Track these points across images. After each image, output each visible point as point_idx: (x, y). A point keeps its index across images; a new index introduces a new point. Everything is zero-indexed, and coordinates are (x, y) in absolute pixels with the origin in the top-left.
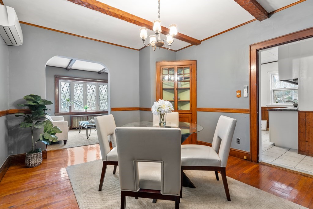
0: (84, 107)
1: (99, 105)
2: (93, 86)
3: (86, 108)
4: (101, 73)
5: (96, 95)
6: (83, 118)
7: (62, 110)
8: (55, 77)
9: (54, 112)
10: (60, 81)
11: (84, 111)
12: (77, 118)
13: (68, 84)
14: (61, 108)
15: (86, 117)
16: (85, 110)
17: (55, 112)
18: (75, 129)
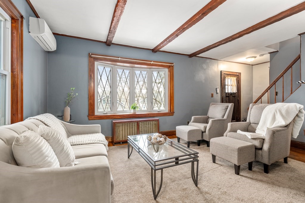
0: (131, 106)
1: (152, 103)
2: (144, 73)
3: (134, 108)
4: (155, 52)
5: (148, 86)
6: (131, 124)
7: (99, 110)
8: (90, 56)
9: (87, 114)
10: (96, 63)
11: (132, 112)
12: (122, 126)
13: (108, 69)
14: (98, 108)
15: (136, 124)
16: (134, 111)
17: (89, 114)
18: (119, 143)
